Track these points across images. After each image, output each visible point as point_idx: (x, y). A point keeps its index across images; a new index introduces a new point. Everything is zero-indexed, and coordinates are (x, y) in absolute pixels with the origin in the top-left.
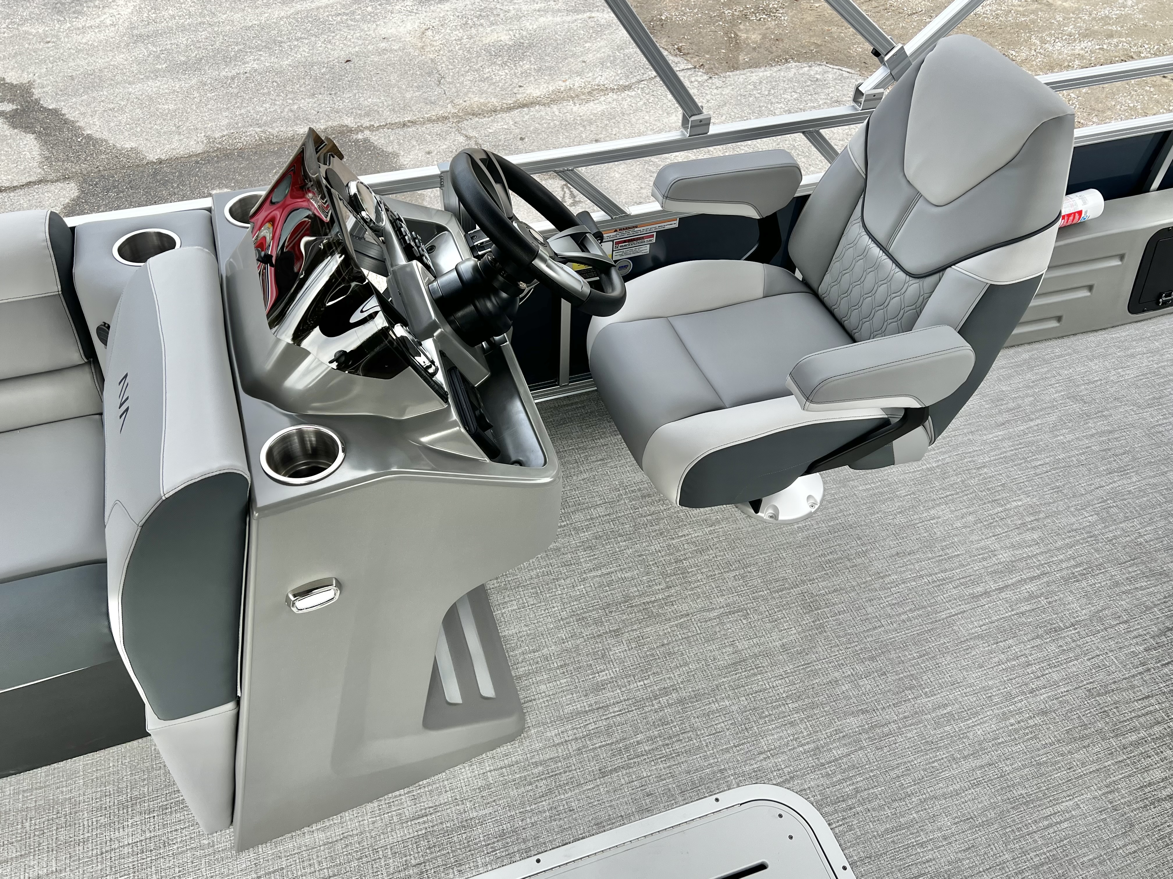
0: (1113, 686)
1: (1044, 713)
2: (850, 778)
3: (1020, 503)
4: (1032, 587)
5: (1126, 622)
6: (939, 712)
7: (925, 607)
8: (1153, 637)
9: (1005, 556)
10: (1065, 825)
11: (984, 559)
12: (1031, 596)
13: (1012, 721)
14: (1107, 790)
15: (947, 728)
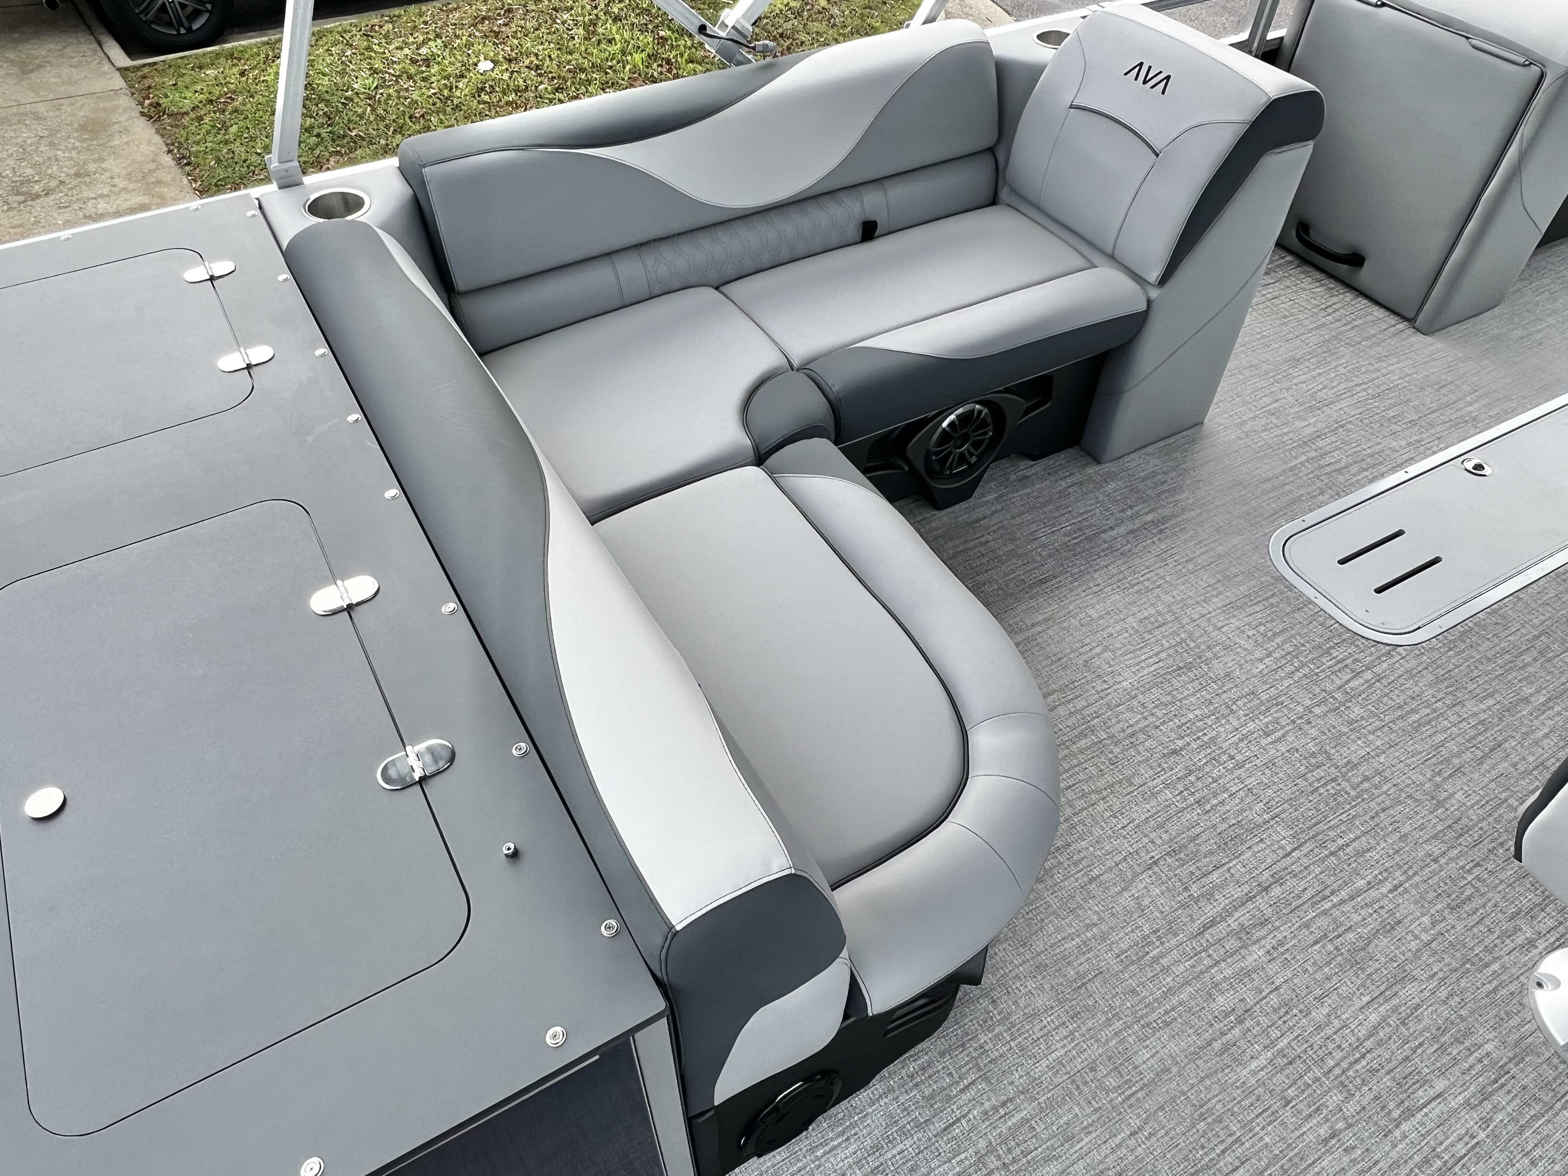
0: (1105, 793)
1: (1174, 752)
2: (1338, 662)
3: (1254, 1065)
4: (1210, 911)
5: (1093, 880)
6: (1278, 734)
7: (1332, 854)
8: (1060, 863)
9: (1256, 954)
10: (1143, 657)
11: (1281, 944)
12: (1209, 896)
13: (1205, 739)
14: (1109, 691)
15: (1266, 720)
